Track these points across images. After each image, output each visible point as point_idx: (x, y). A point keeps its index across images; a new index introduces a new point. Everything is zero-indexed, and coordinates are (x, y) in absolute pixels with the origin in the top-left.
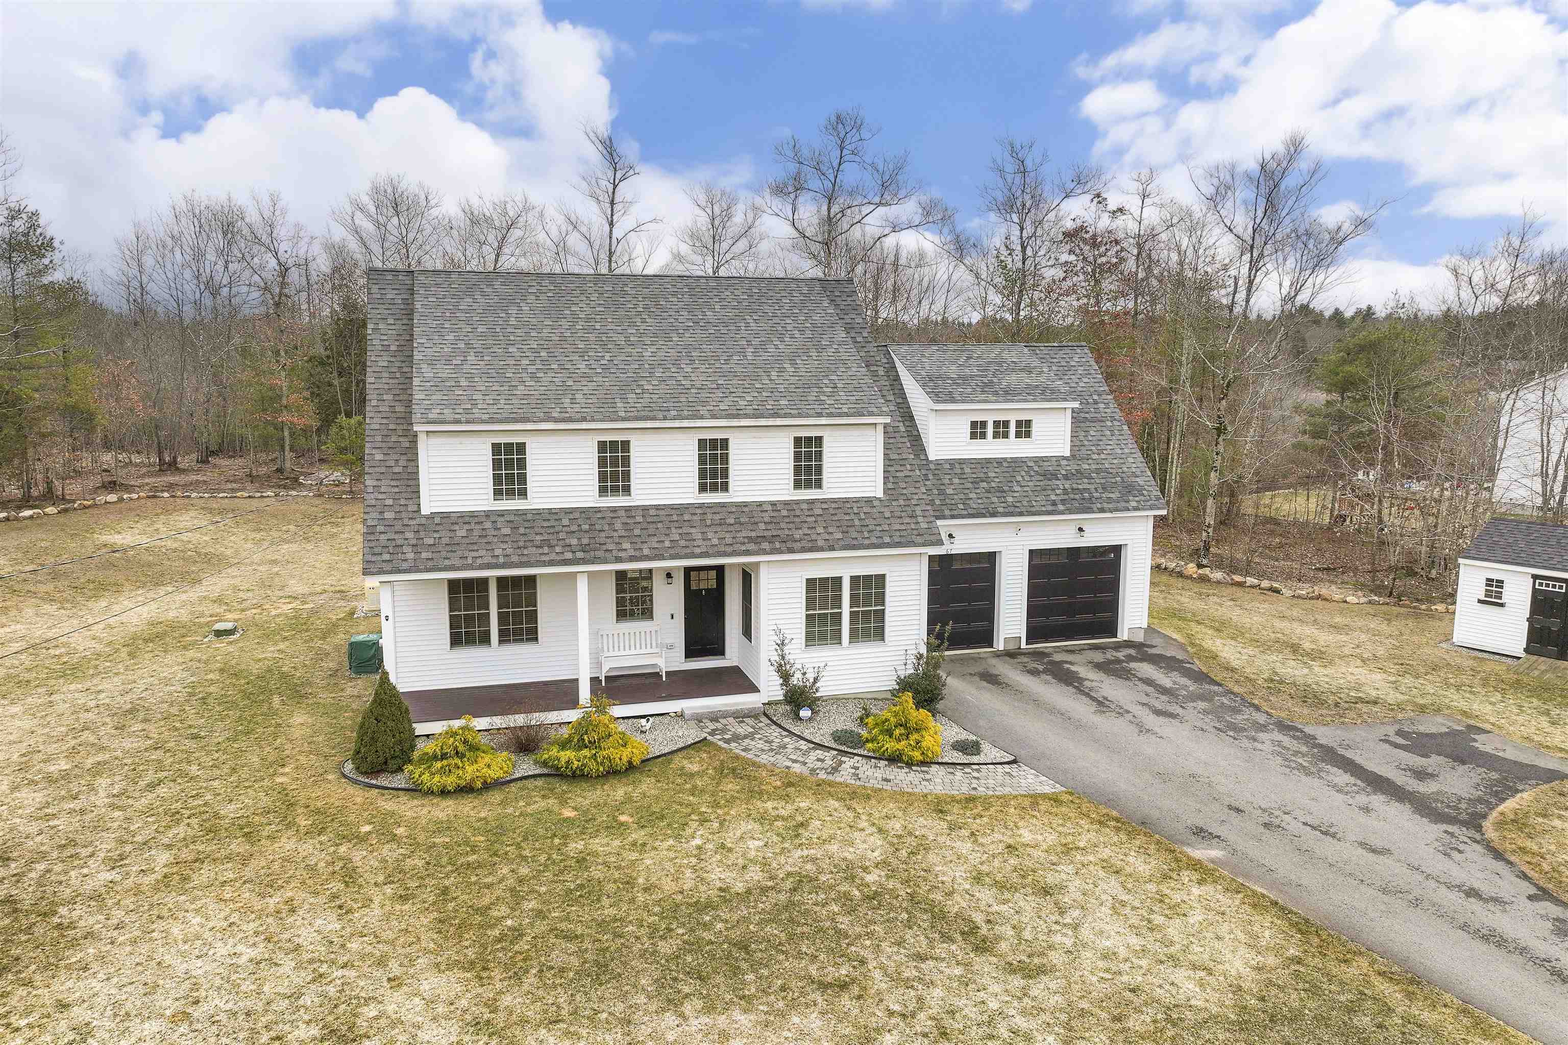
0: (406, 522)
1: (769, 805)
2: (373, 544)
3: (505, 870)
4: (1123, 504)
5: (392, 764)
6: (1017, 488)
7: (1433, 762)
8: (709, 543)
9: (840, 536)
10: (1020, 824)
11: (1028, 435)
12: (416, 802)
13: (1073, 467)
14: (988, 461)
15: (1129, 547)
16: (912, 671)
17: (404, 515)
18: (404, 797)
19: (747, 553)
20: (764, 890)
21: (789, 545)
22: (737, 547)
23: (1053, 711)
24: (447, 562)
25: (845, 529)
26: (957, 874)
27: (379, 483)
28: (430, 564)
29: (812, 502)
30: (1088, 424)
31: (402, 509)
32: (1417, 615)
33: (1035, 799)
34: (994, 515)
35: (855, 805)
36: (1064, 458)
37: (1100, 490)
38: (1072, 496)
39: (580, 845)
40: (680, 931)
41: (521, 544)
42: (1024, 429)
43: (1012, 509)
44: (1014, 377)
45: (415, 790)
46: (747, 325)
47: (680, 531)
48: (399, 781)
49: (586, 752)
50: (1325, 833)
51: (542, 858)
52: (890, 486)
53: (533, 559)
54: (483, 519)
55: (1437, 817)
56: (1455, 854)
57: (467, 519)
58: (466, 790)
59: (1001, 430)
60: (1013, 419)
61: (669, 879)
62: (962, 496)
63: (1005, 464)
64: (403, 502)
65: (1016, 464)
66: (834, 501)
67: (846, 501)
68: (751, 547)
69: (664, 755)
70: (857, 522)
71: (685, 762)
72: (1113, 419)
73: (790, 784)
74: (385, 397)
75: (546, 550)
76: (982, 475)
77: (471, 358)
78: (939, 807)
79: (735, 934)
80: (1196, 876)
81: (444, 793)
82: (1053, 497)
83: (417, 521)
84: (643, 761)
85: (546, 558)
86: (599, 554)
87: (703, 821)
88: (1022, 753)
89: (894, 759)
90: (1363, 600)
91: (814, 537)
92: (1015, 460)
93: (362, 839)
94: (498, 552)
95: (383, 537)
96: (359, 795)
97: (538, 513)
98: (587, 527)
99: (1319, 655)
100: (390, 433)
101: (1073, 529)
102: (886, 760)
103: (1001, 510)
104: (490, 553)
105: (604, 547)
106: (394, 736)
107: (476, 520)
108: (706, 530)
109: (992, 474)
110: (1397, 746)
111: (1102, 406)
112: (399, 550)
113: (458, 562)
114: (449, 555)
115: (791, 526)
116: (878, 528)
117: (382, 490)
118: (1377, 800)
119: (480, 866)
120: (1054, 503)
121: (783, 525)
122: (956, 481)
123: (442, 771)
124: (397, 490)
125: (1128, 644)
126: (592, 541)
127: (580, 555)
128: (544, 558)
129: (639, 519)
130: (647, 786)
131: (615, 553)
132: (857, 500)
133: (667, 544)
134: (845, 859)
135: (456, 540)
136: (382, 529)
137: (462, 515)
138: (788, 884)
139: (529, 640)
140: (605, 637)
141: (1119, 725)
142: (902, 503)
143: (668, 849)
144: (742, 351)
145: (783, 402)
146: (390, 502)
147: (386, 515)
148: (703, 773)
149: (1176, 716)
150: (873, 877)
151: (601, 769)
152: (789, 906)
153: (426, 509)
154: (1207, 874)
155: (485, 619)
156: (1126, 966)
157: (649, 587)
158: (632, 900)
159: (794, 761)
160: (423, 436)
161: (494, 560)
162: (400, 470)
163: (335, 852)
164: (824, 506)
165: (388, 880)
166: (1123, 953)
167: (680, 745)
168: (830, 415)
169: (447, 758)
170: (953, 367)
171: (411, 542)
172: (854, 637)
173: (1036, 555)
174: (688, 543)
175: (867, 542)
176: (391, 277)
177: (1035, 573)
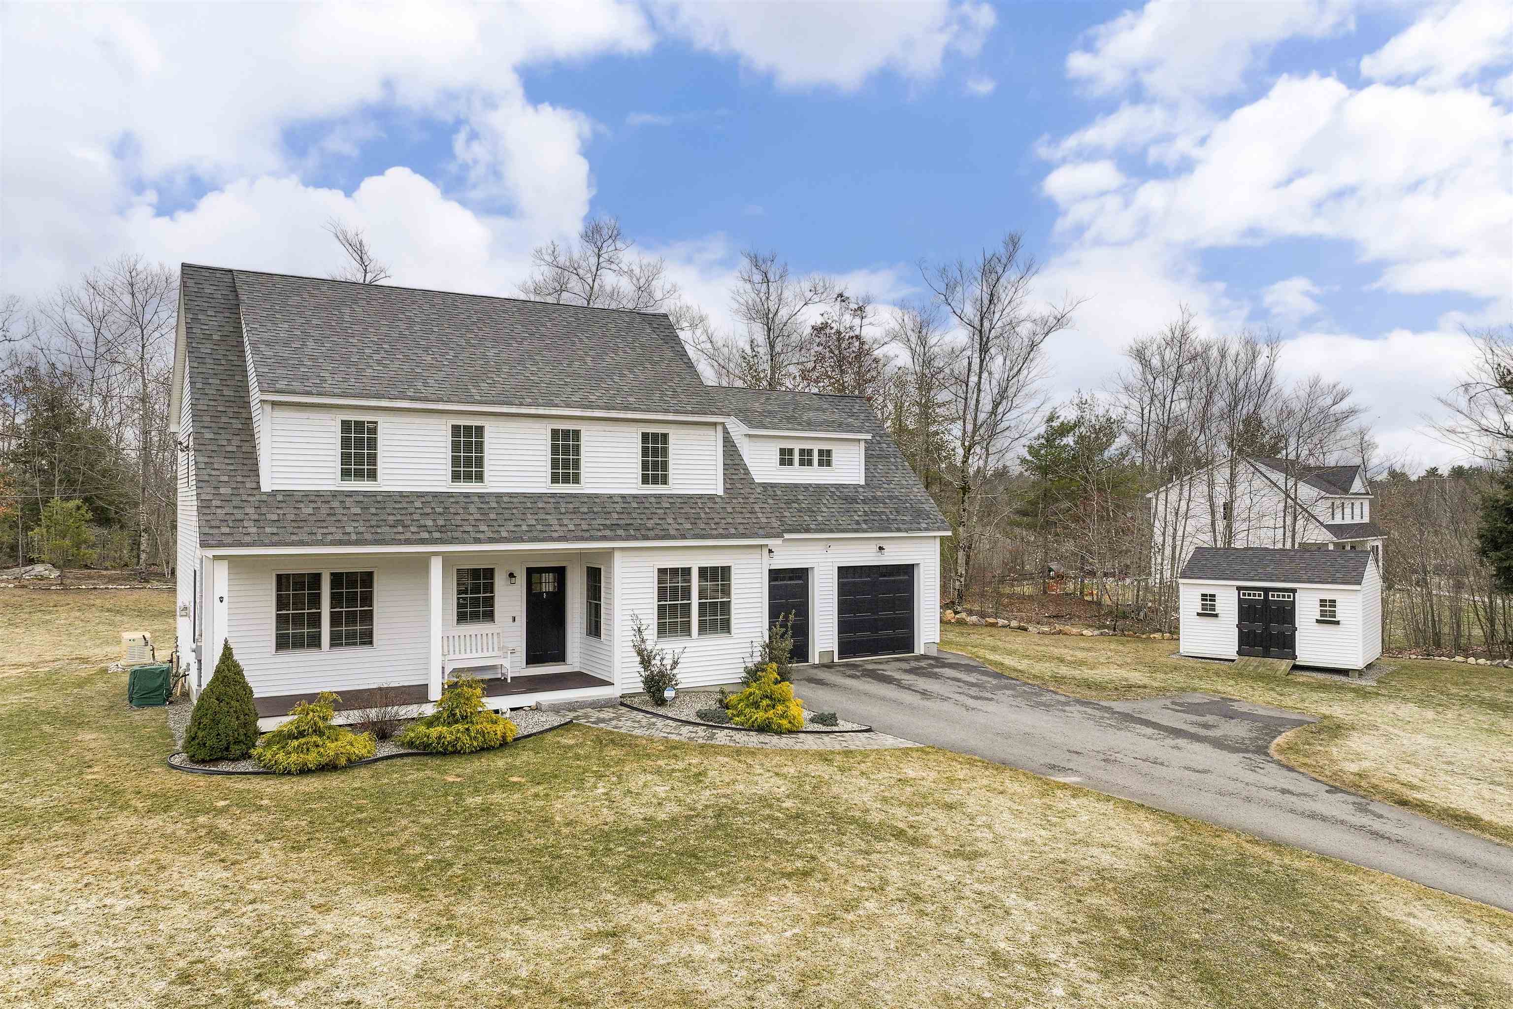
0: (244, 498)
1: (659, 762)
2: (209, 518)
3: (404, 822)
4: (916, 525)
5: (236, 750)
6: (825, 509)
7: (1210, 719)
8: (565, 528)
9: (689, 526)
10: (901, 765)
11: (829, 464)
12: (271, 782)
13: (869, 495)
14: (796, 486)
15: (921, 566)
16: (759, 659)
17: (241, 491)
18: (255, 780)
19: (604, 538)
20: (689, 818)
21: (643, 532)
22: (592, 533)
23: (883, 699)
24: (294, 537)
25: (693, 521)
26: (865, 799)
27: (212, 460)
29: (659, 497)
30: (875, 459)
31: (239, 485)
32: (1143, 641)
33: (906, 752)
34: (808, 530)
35: (743, 759)
36: (861, 486)
37: (895, 513)
38: (872, 517)
39: (479, 800)
40: (621, 849)
41: (373, 523)
42: (826, 458)
43: (823, 527)
44: (811, 414)
45: (269, 771)
46: (581, 340)
47: (536, 517)
48: (244, 766)
49: (460, 727)
50: (1155, 763)
51: (442, 810)
52: (728, 486)
53: (387, 537)
54: (330, 499)
55: (1234, 750)
56: (1258, 770)
57: (313, 498)
58: (328, 767)
59: (806, 458)
60: (816, 447)
61: (588, 816)
62: (778, 515)
63: (811, 489)
64: (239, 479)
65: (820, 490)
66: (680, 496)
67: (691, 497)
68: (608, 533)
69: (534, 734)
70: (703, 515)
71: (559, 739)
72: (895, 457)
73: (675, 748)
74: (210, 381)
75: (400, 529)
76: (792, 497)
77: (311, 344)
78: (825, 757)
79: (679, 847)
80: (1068, 793)
81: (304, 771)
82: (857, 518)
83: (258, 497)
84: (515, 740)
85: (402, 537)
86: (455, 535)
87: (601, 777)
88: (874, 726)
89: (764, 728)
90: (1096, 632)
91: (666, 527)
92: (818, 486)
93: (221, 812)
94: (349, 529)
95: (219, 511)
96: (202, 781)
97: (389, 495)
98: (441, 510)
99: (1082, 663)
100: (218, 414)
101: (873, 547)
102: (756, 731)
103: (813, 526)
104: (340, 531)
105: (462, 529)
106: (238, 718)
107: (323, 499)
108: (562, 516)
109: (799, 497)
110: (1177, 711)
111: (885, 445)
112: (240, 523)
113: (306, 538)
114: (295, 531)
115: (643, 516)
116: (723, 521)
117: (216, 467)
118: (1181, 742)
119: (373, 820)
120: (858, 523)
121: (634, 515)
122: (770, 501)
123: (298, 749)
124: (231, 467)
125: (924, 657)
126: (448, 523)
127: (437, 535)
128: (398, 537)
129: (494, 505)
130: (525, 757)
131: (473, 534)
132: (701, 496)
133: (524, 528)
134: (755, 794)
135: (302, 517)
136: (219, 503)
137: (306, 494)
138: (710, 813)
139: (364, 643)
140: (446, 638)
141: (946, 706)
142: (741, 500)
143: (574, 796)
144: (582, 359)
145: (631, 399)
146: (226, 478)
147: (222, 490)
148: (581, 745)
149: (991, 699)
150: (788, 804)
151: (475, 744)
152: (719, 826)
153: (266, 486)
154: (1076, 792)
155: (315, 620)
156: (1047, 849)
157: (490, 588)
158: (557, 833)
159: (668, 733)
160: (268, 408)
161: (346, 537)
162: (234, 449)
163: (192, 822)
164: (671, 500)
165: (271, 838)
166: (1039, 841)
167: (547, 727)
168: (677, 412)
169: (304, 736)
170: (757, 404)
171: (253, 518)
172: (702, 629)
173: (844, 572)
174: (545, 528)
175: (715, 532)
176: (207, 274)
177: (844, 590)
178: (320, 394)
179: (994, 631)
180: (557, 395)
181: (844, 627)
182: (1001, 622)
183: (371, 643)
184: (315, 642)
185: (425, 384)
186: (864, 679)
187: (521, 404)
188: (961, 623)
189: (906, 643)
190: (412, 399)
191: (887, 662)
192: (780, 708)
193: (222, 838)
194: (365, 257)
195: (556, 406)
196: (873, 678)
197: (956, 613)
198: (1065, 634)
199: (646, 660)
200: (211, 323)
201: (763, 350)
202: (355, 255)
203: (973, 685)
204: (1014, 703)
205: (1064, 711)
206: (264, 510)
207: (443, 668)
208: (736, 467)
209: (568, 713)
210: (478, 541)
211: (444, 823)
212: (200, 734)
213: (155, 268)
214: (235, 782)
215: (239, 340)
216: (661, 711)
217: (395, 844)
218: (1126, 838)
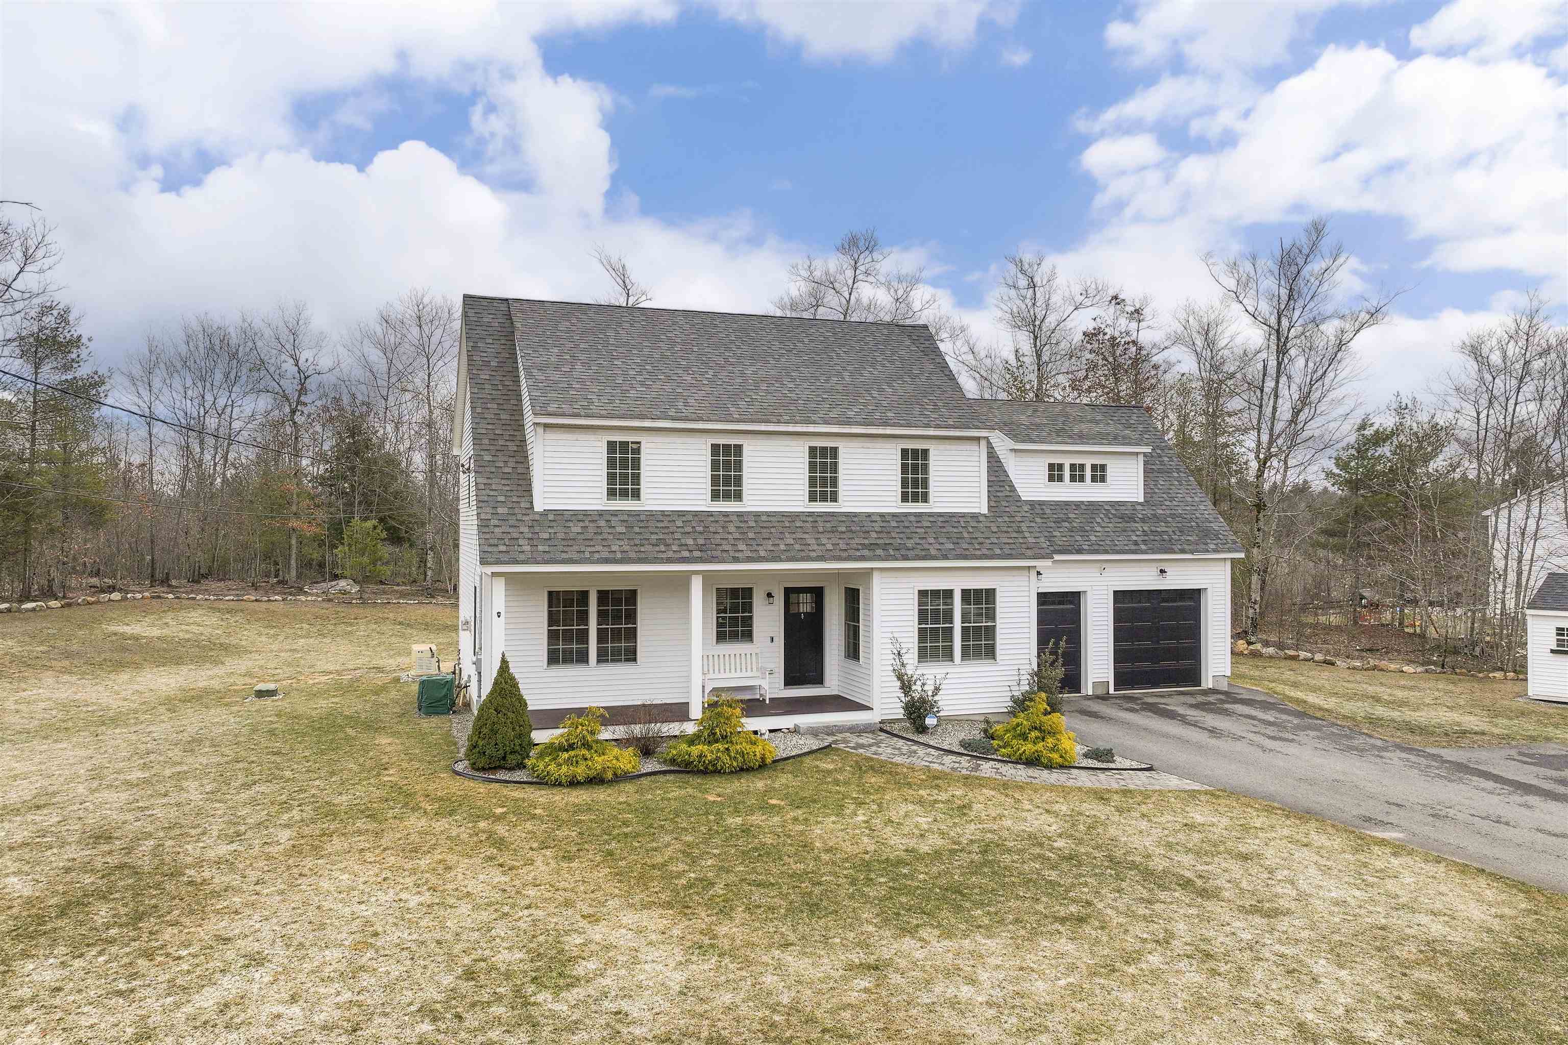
0: (519, 517)
1: (921, 792)
2: (488, 536)
3: (667, 838)
4: (1204, 546)
5: (512, 759)
6: (1098, 529)
8: (823, 548)
9: (951, 546)
10: (1187, 809)
11: (1103, 479)
12: (543, 792)
13: (1149, 512)
14: (1067, 503)
15: (1209, 591)
16: (1027, 688)
17: (516, 511)
18: (529, 789)
19: (863, 558)
20: (953, 852)
21: (903, 552)
22: (851, 552)
24: (564, 556)
25: (955, 541)
26: (1147, 844)
27: (489, 481)
28: (547, 557)
29: (920, 515)
30: (1156, 474)
31: (514, 505)
32: (1480, 680)
33: (1193, 794)
34: (1079, 551)
35: (1011, 793)
36: (1140, 504)
37: (1178, 533)
38: (1152, 537)
39: (739, 820)
40: (882, 880)
41: (638, 542)
42: (1100, 474)
43: (1096, 547)
44: (1083, 426)
45: (542, 782)
46: (838, 355)
47: (794, 536)
48: (519, 775)
49: (720, 746)
50: (1498, 822)
51: (704, 829)
52: (993, 504)
53: (651, 556)
54: (597, 518)
57: (581, 517)
58: (596, 781)
59: (1077, 474)
60: (1088, 462)
61: (848, 843)
62: (1047, 534)
63: (1083, 507)
64: (514, 499)
65: (1093, 507)
66: (940, 515)
67: (952, 515)
68: (866, 552)
69: (793, 757)
70: (966, 535)
71: (818, 763)
72: (1179, 471)
73: (938, 778)
74: (489, 405)
75: (663, 548)
76: (1062, 516)
77: (578, 367)
78: (1101, 796)
79: (943, 881)
80: (1388, 850)
81: (574, 783)
82: (1135, 538)
83: (531, 517)
84: (774, 762)
85: (664, 556)
86: (715, 553)
87: (860, 804)
88: (1156, 764)
89: (1033, 762)
90: (1419, 669)
91: (927, 546)
92: (1091, 503)
93: (499, 818)
94: (614, 548)
95: (497, 530)
96: (482, 788)
97: (651, 514)
98: (701, 529)
99: (1403, 703)
100: (497, 437)
101: (1153, 570)
102: (1024, 764)
103: (1086, 547)
104: (606, 549)
105: (721, 549)
106: (514, 729)
107: (590, 518)
108: (820, 536)
109: (1071, 515)
110: (1525, 763)
111: (1166, 459)
112: (513, 542)
113: (575, 556)
114: (565, 549)
115: (901, 535)
116: (987, 541)
117: (494, 487)
118: (1532, 799)
119: (637, 835)
120: (1136, 543)
121: (893, 535)
122: (1038, 520)
123: (569, 761)
124: (508, 488)
125: (1213, 691)
126: (708, 542)
127: (697, 554)
128: (661, 556)
129: (752, 524)
130: (783, 779)
131: (732, 554)
132: (963, 515)
133: (782, 547)
134: (1024, 831)
135: (571, 536)
136: (496, 522)
137: (575, 513)
138: (975, 848)
139: (627, 660)
140: (706, 657)
141: (1239, 746)
142: (1007, 519)
143: (834, 823)
144: (839, 374)
145: (890, 414)
146: (502, 499)
147: (500, 510)
148: (841, 770)
149: (1292, 741)
150: (1060, 843)
151: (735, 764)
152: (985, 863)
153: (539, 506)
154: (1398, 849)
155: (583, 636)
156: (1363, 911)
157: (748, 607)
158: (817, 859)
159: (930, 762)
160: (540, 430)
161: (612, 556)
162: (510, 470)
163: (474, 827)
164: (931, 519)
165: (544, 846)
166: (1353, 902)
167: (806, 750)
168: (938, 427)
169: (574, 749)
170: (1023, 417)
171: (526, 536)
172: (965, 655)
173: (1120, 596)
174: (803, 547)
175: (978, 553)
176: (486, 304)
177: (1119, 616)
178: (587, 416)
179: (1294, 664)
180: (814, 412)
181: (1120, 656)
182: (1303, 654)
183: (635, 660)
184: (582, 658)
185: (686, 404)
186: (1143, 713)
187: (779, 422)
188: (1255, 655)
189: (1192, 676)
190: (673, 419)
191: (1170, 695)
192: (1050, 741)
193: (500, 844)
194: (627, 281)
195: (814, 423)
196: (1155, 713)
197: (1250, 643)
198: (1382, 670)
199: (906, 686)
200: (489, 350)
201: (1029, 360)
202: (618, 279)
203: (1270, 724)
204: (1319, 746)
205: (1381, 757)
206: (537, 529)
207: (703, 687)
208: (1001, 484)
209: (826, 737)
210: (736, 560)
211: (706, 842)
212: (481, 743)
213: (439, 301)
214: (511, 790)
215: (514, 365)
216: (922, 738)
217: (659, 859)
218: (1462, 907)
